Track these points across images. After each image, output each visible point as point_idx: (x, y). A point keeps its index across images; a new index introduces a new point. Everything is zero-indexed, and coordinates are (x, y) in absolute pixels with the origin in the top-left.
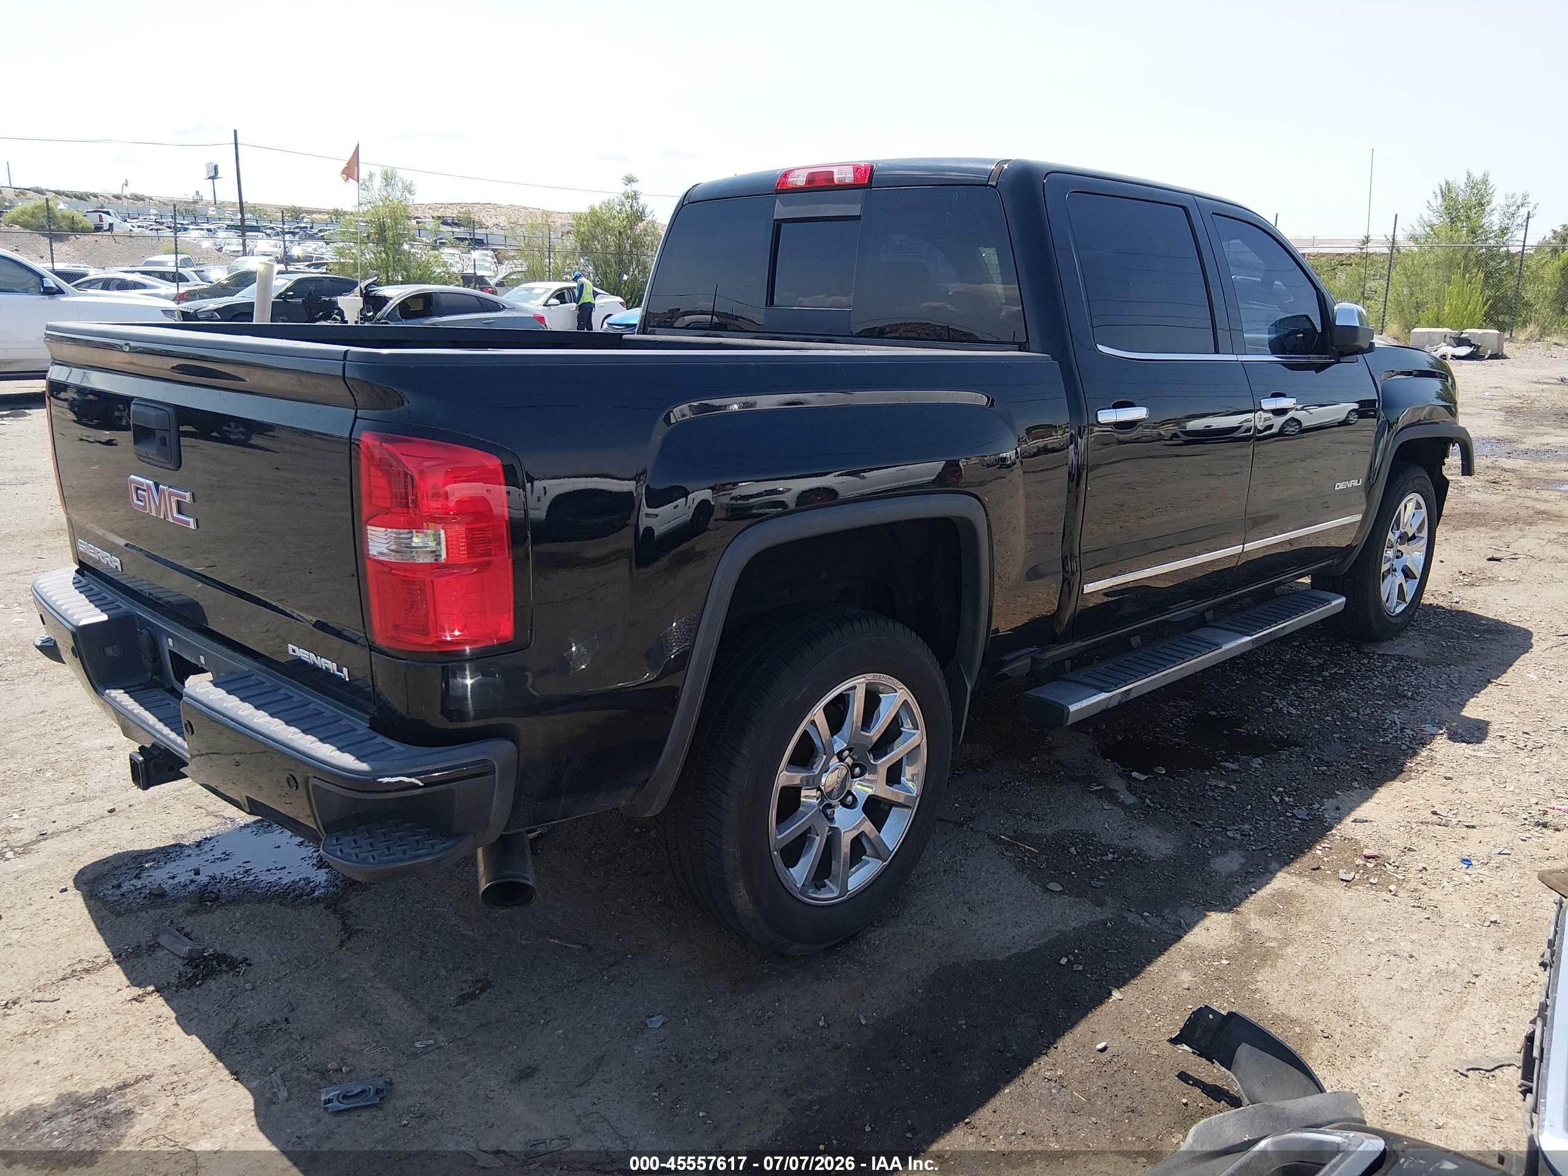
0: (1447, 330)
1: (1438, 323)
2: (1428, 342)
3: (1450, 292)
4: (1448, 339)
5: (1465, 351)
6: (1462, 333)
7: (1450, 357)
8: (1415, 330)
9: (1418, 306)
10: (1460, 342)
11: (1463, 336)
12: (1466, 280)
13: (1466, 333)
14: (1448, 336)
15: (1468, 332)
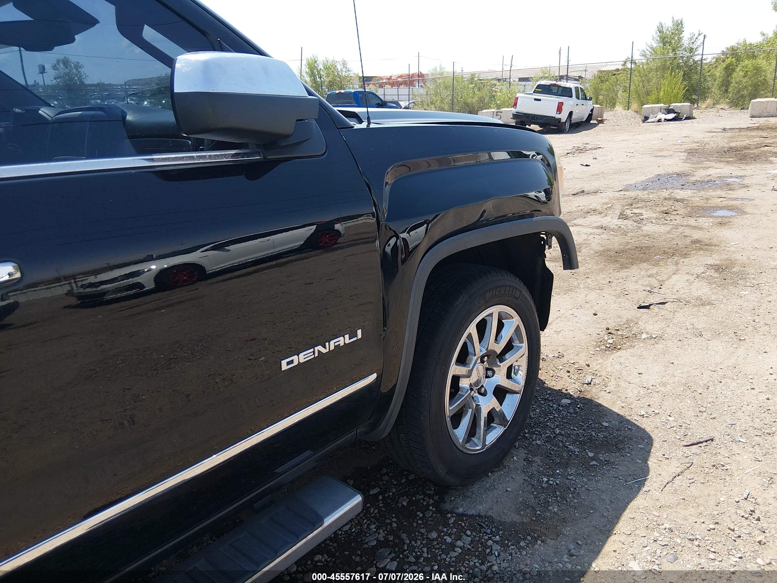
0: (662, 105)
1: (658, 101)
2: (652, 112)
3: (664, 84)
4: (662, 111)
5: (671, 116)
6: (670, 106)
7: (663, 120)
8: (645, 106)
9: (648, 93)
10: (669, 111)
11: (670, 107)
12: (673, 76)
13: (672, 106)
14: (663, 108)
15: (673, 105)
